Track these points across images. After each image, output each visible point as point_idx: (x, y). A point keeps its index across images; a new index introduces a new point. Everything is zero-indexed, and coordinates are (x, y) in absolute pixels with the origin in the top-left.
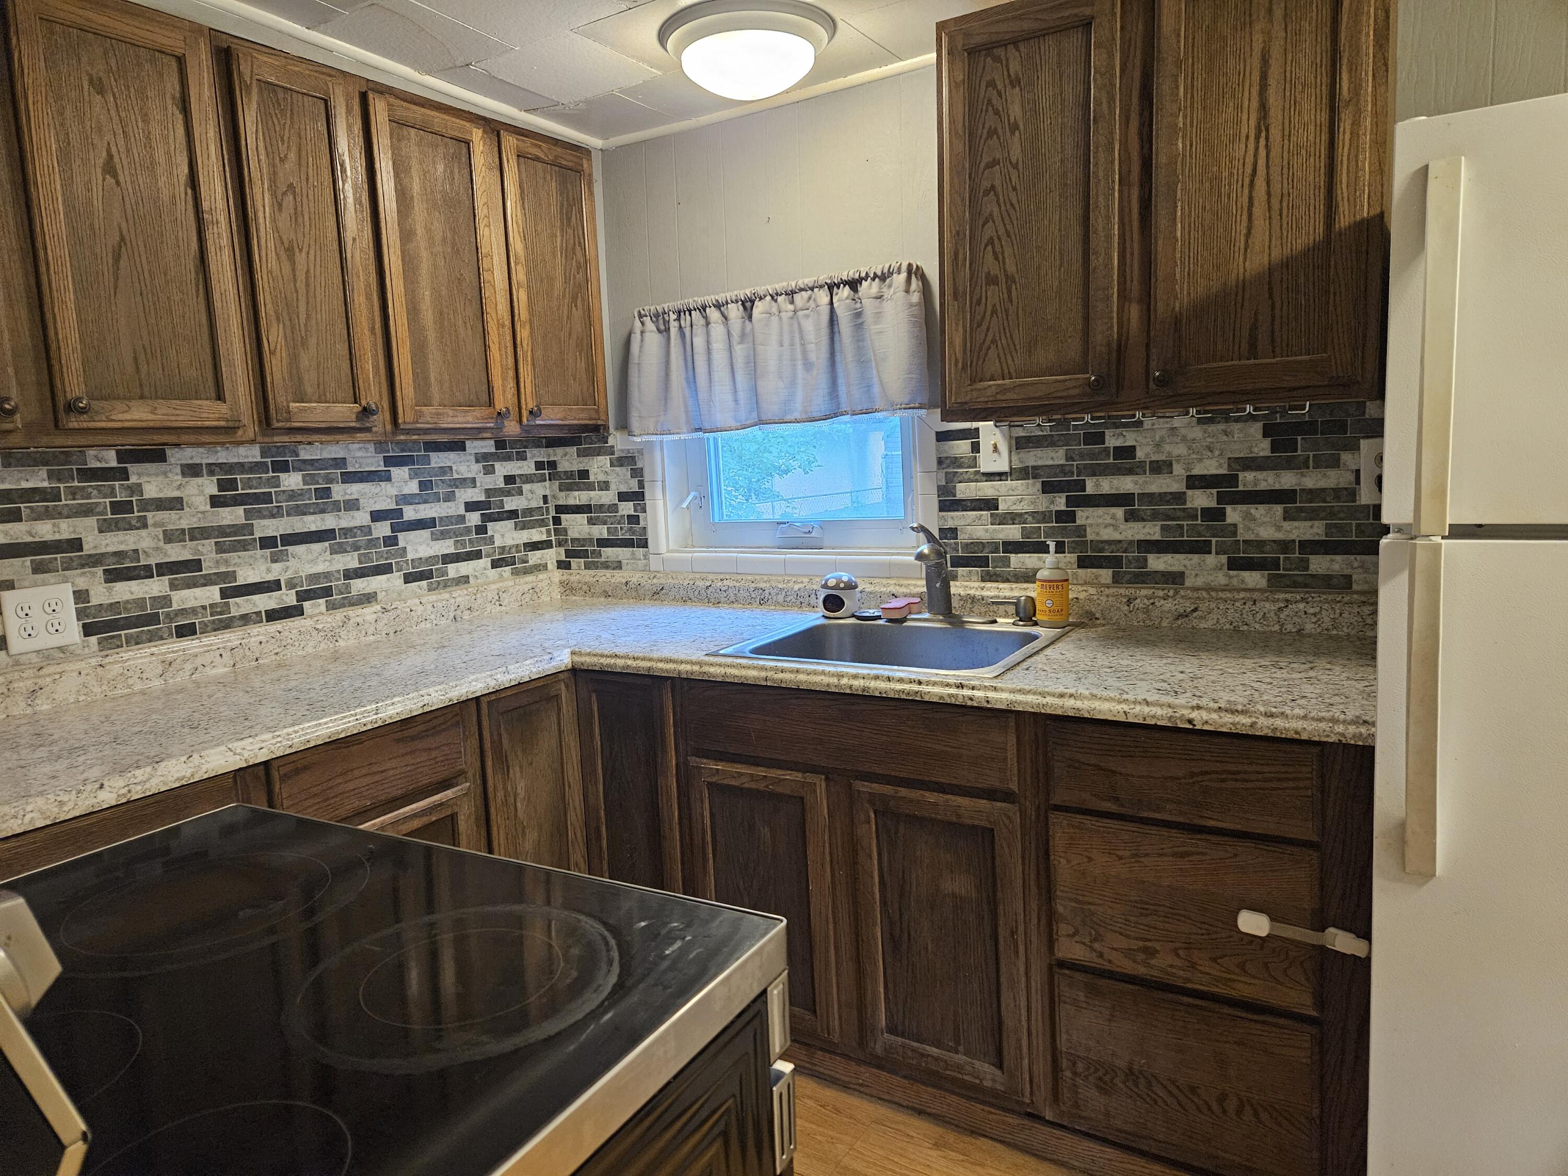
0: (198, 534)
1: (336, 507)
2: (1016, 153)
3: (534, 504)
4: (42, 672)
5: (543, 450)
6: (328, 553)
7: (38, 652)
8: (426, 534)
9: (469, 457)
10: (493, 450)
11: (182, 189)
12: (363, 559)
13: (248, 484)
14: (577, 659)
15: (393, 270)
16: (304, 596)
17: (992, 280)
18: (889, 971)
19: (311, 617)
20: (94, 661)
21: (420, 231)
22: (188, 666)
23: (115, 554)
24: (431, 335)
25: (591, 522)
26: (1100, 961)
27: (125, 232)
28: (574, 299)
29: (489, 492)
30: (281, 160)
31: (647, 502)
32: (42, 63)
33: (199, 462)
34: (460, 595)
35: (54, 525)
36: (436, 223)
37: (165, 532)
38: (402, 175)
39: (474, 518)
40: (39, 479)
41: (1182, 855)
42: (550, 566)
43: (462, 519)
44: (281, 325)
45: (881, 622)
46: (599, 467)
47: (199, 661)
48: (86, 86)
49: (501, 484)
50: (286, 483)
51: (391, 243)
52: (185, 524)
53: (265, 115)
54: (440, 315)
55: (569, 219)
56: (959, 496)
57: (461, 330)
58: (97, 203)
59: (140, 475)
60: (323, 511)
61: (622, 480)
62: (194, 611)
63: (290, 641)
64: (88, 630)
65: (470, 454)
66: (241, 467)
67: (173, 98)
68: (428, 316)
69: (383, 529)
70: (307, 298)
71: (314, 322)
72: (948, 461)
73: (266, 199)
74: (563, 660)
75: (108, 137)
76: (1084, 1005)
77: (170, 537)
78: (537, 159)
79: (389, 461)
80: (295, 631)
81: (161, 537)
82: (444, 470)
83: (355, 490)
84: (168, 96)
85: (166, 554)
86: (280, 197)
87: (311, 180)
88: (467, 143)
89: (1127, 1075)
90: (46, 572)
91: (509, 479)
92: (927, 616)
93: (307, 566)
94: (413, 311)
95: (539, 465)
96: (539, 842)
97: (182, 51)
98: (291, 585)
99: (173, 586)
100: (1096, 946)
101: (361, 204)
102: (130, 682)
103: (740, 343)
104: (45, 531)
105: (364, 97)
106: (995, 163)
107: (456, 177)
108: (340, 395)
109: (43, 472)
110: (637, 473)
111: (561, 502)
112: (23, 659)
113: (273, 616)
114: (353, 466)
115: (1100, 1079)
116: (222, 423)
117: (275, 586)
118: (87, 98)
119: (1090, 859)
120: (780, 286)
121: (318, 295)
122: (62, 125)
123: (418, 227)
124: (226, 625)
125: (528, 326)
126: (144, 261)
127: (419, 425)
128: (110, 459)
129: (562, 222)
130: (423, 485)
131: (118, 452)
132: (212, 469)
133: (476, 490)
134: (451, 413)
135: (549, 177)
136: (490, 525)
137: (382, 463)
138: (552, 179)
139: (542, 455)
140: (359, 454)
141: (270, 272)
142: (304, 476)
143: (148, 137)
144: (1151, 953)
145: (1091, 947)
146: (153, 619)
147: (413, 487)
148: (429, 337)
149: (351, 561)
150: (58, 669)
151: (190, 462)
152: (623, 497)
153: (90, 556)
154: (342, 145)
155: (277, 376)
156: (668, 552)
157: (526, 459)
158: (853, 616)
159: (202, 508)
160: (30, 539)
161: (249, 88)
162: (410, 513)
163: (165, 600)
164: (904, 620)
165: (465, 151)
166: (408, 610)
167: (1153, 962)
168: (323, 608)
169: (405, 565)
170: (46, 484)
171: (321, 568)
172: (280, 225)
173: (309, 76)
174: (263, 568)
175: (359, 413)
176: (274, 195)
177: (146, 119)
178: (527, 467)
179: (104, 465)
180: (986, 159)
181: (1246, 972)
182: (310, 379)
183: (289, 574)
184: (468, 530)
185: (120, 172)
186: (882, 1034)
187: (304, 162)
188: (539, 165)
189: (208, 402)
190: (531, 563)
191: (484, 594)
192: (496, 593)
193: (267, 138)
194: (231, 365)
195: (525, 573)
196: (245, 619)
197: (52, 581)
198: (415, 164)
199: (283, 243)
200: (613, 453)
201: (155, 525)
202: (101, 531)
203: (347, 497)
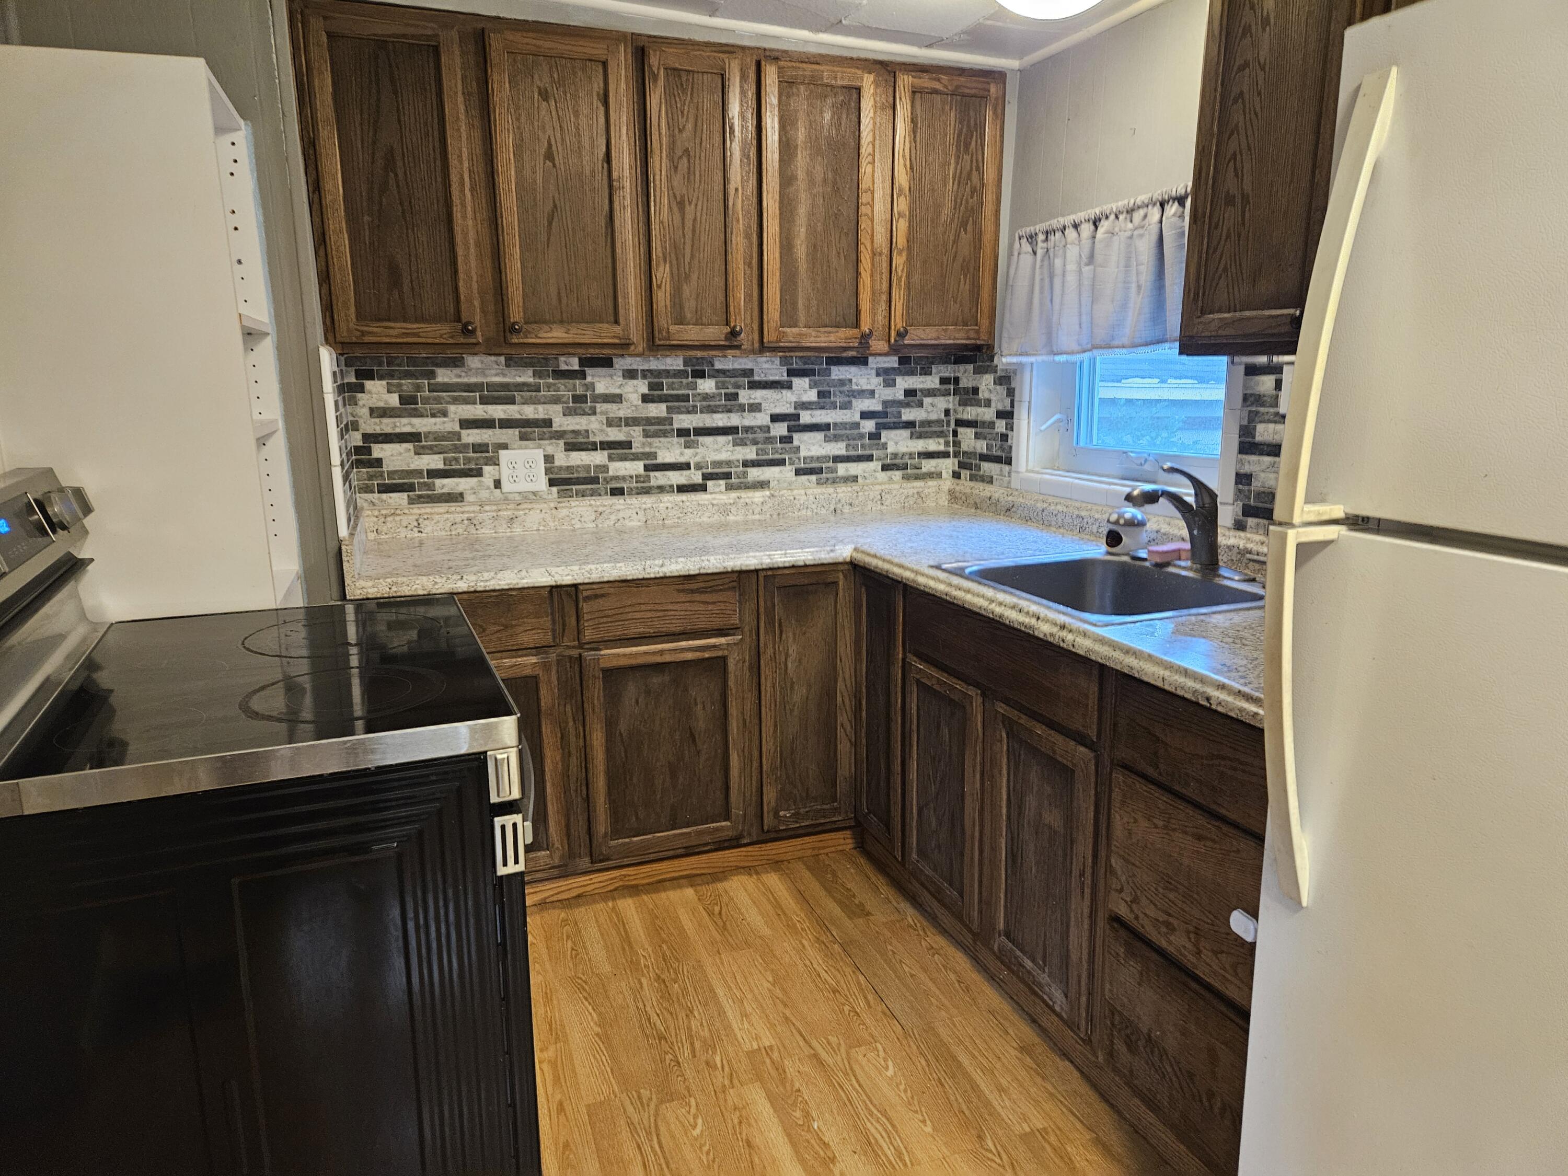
0: (631, 422)
1: (741, 408)
2: (1264, 53)
3: (933, 417)
4: (519, 507)
5: (950, 367)
6: (731, 444)
7: (520, 493)
8: (819, 436)
9: (869, 371)
10: (896, 365)
11: (600, 162)
12: (760, 452)
13: (671, 387)
14: (855, 555)
15: (770, 212)
16: (706, 477)
17: (1230, 201)
18: (1009, 882)
19: (711, 493)
20: (552, 505)
21: (801, 174)
22: (613, 517)
23: (573, 431)
24: (803, 266)
25: (977, 436)
26: (1135, 922)
27: (557, 202)
28: (964, 224)
29: (885, 403)
30: (680, 131)
31: (1015, 421)
32: (507, 85)
33: (635, 368)
34: (844, 492)
35: (535, 409)
36: (818, 168)
37: (607, 419)
38: (789, 128)
39: (869, 426)
40: (526, 376)
41: (1200, 838)
42: (944, 475)
43: (856, 425)
44: (668, 265)
45: (1147, 564)
46: (986, 384)
47: (621, 515)
48: (536, 96)
49: (900, 396)
50: (702, 387)
51: (770, 189)
52: (621, 414)
53: (670, 95)
54: (814, 249)
55: (967, 146)
56: (1258, 438)
57: (834, 261)
58: (539, 181)
59: (593, 376)
60: (730, 411)
61: (999, 401)
62: (624, 478)
63: (690, 510)
64: (552, 483)
65: (872, 369)
66: (667, 373)
67: (598, 95)
68: (801, 250)
69: (780, 429)
70: (693, 241)
71: (696, 262)
72: (1252, 399)
73: (663, 165)
74: (844, 552)
75: (550, 132)
76: (1123, 962)
77: (610, 423)
78: (935, 92)
79: (792, 373)
80: (694, 503)
81: (605, 422)
82: (842, 382)
83: (758, 395)
84: (595, 94)
85: (607, 435)
86: (676, 161)
87: (704, 144)
88: (858, 90)
89: (1147, 1042)
90: (527, 440)
91: (910, 393)
92: (1189, 563)
93: (713, 453)
94: (787, 246)
95: (944, 381)
96: (807, 698)
97: (605, 57)
98: (699, 467)
99: (611, 458)
100: (1134, 906)
101: (748, 158)
102: (573, 522)
103: (1087, 265)
104: (530, 412)
105: (758, 64)
106: (1246, 65)
107: (844, 121)
108: (715, 318)
109: (530, 372)
110: (1011, 393)
111: (959, 416)
112: (510, 496)
113: (682, 489)
114: (759, 375)
115: (1127, 1036)
116: (617, 341)
117: (687, 466)
118: (536, 105)
119: (1136, 821)
120: (1122, 204)
121: (702, 239)
122: (519, 128)
123: (799, 172)
124: (647, 491)
125: (905, 254)
126: (569, 221)
127: (782, 344)
128: (574, 364)
129: (958, 150)
130: (821, 394)
131: (580, 359)
132: (645, 374)
133: (874, 401)
134: (814, 334)
135: (947, 108)
136: (884, 433)
137: (785, 374)
138: (951, 109)
139: (948, 371)
140: (766, 366)
141: (661, 222)
142: (717, 383)
143: (577, 129)
144: (1171, 929)
145: (1130, 907)
146: (595, 480)
147: (812, 396)
148: (800, 268)
149: (750, 453)
150: (530, 506)
151: (630, 368)
152: (1000, 415)
153: (556, 432)
154: (734, 109)
155: (662, 304)
156: (1027, 471)
157: (930, 374)
158: (1127, 554)
159: (635, 403)
160: (519, 417)
161: (655, 78)
162: (806, 417)
163: (605, 468)
164: (1168, 564)
165: (855, 96)
166: (792, 498)
167: (1172, 938)
168: (723, 488)
169: (797, 461)
170: (531, 380)
171: (723, 456)
172: (675, 184)
173: (709, 57)
174: (678, 452)
175: (727, 334)
176: (671, 158)
177: (577, 114)
178: (932, 382)
179: (570, 368)
180: (1239, 62)
181: (1235, 971)
182: (690, 306)
183: (698, 459)
184: (861, 436)
185: (556, 159)
186: (1000, 936)
187: (699, 129)
188: (938, 98)
189: (606, 325)
190: (924, 470)
191: (866, 493)
192: (878, 493)
193: (670, 115)
194: (626, 297)
195: (916, 479)
196: (661, 489)
197: (531, 446)
198: (801, 115)
199: (675, 197)
200: (996, 372)
201: (602, 413)
202: (564, 415)
203: (752, 401)
